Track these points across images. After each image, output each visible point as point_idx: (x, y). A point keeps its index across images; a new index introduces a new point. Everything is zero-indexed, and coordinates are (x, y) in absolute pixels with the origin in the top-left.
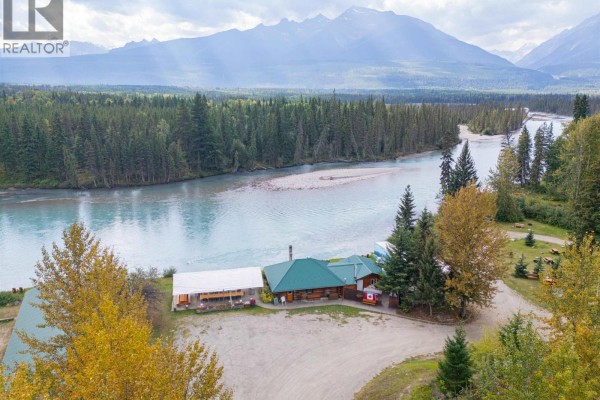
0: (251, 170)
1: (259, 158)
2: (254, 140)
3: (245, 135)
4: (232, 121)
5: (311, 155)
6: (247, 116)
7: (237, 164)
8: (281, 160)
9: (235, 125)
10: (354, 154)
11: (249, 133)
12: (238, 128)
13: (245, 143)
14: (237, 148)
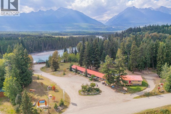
0: (33, 53)
1: (35, 50)
2: (33, 47)
3: (31, 46)
4: (28, 43)
5: (46, 49)
6: (31, 42)
7: (30, 51)
8: (39, 50)
9: (29, 44)
10: (54, 49)
11: (32, 45)
12: (30, 44)
13: (32, 47)
14: (30, 49)
